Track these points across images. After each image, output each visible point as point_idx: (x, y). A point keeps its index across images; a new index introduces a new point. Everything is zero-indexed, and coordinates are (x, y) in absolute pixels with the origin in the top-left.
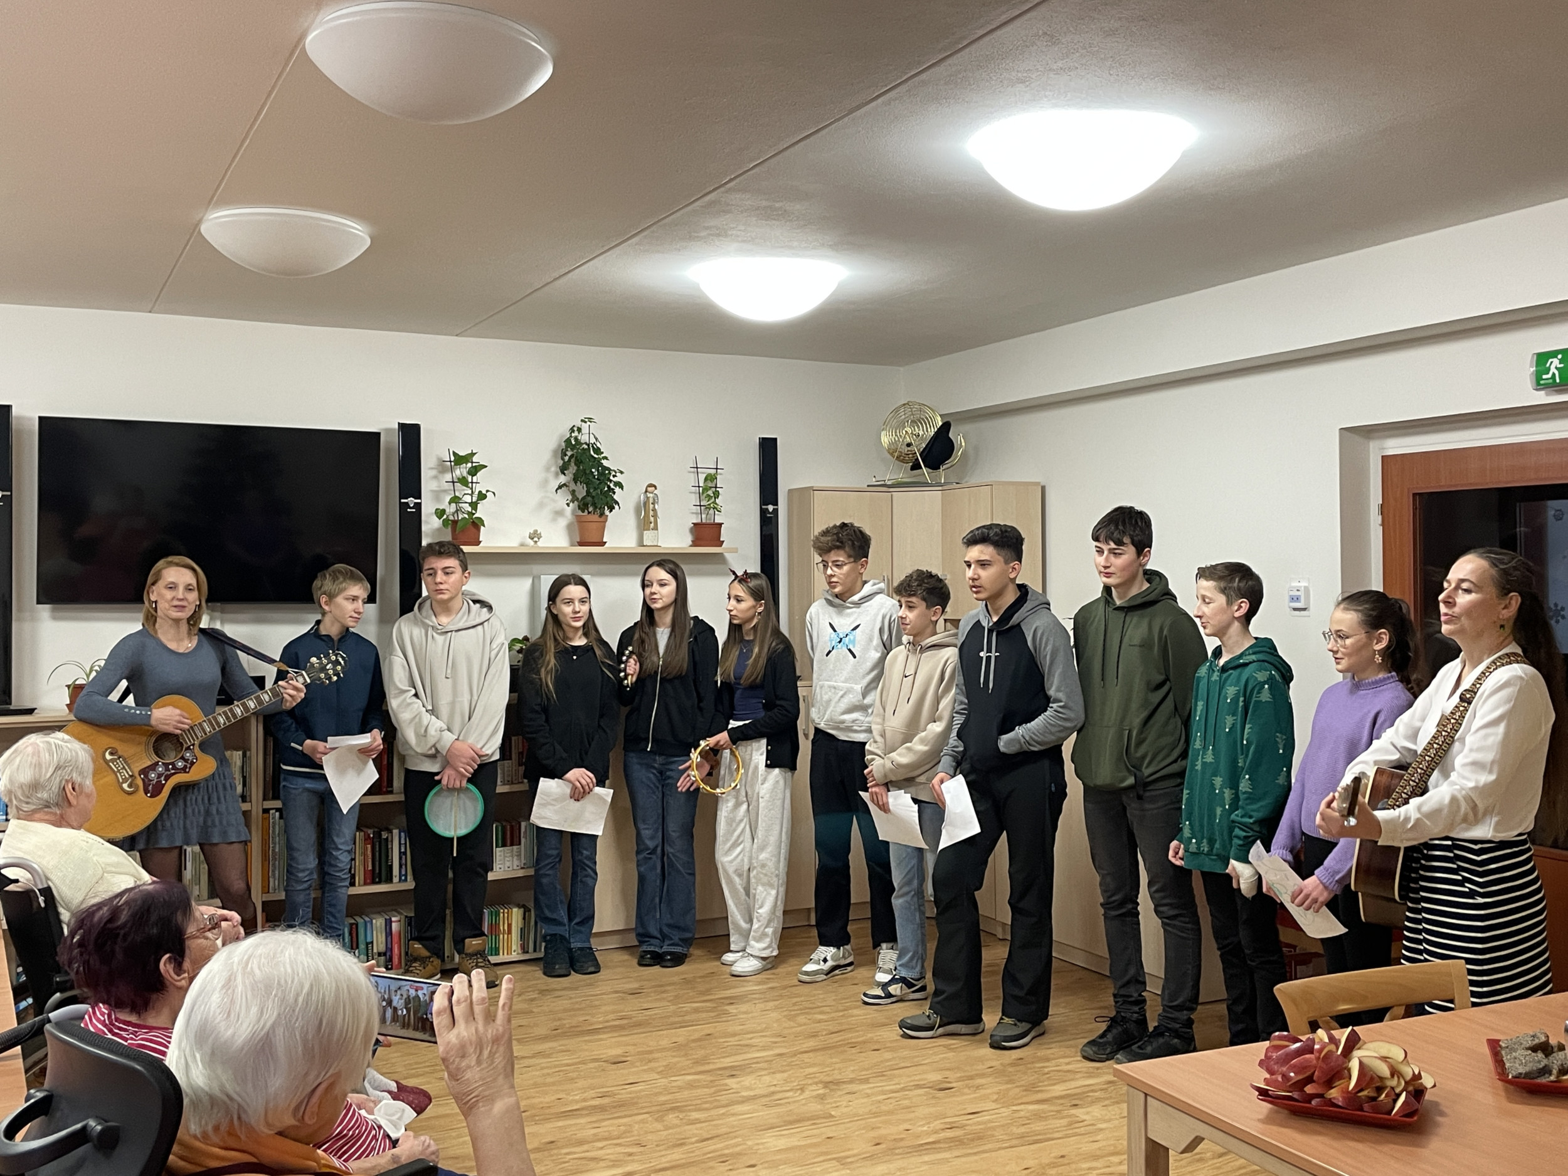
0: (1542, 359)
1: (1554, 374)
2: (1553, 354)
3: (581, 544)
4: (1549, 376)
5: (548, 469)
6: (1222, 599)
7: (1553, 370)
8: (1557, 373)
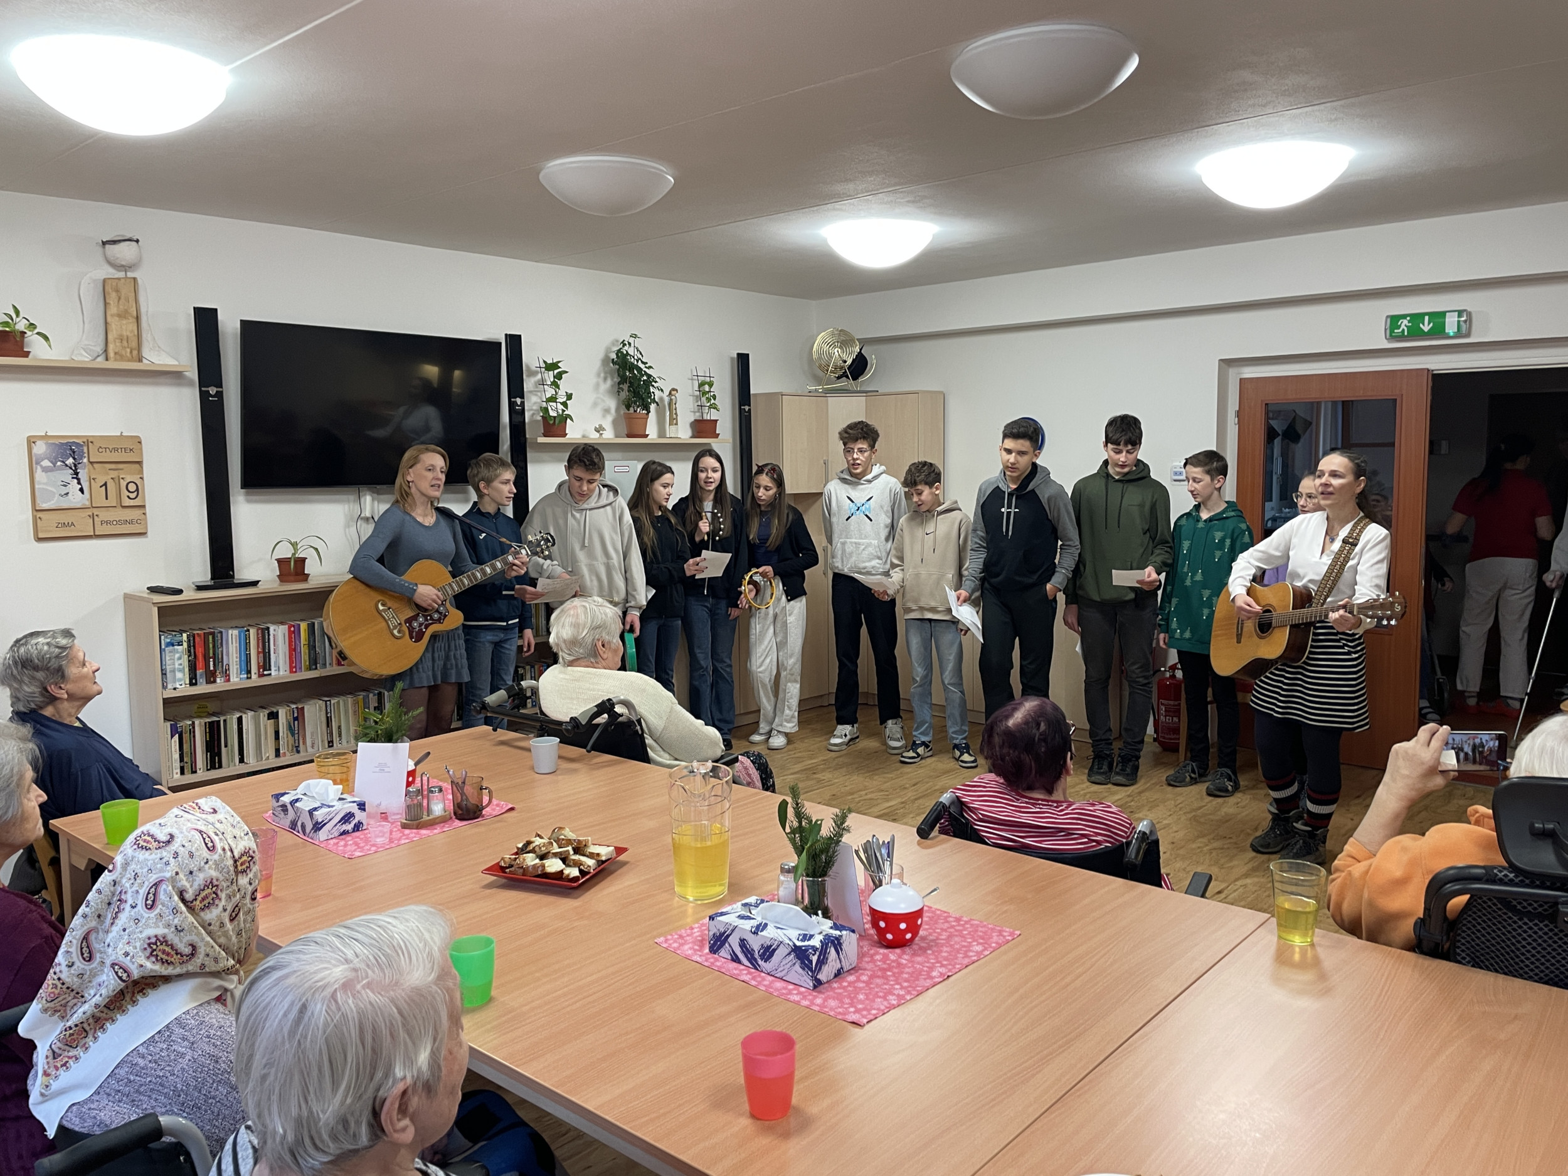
0: (1394, 320)
1: (1403, 330)
2: (1404, 316)
3: (629, 436)
4: (1400, 330)
5: (598, 375)
6: (1207, 478)
7: (1403, 326)
8: (1406, 329)
